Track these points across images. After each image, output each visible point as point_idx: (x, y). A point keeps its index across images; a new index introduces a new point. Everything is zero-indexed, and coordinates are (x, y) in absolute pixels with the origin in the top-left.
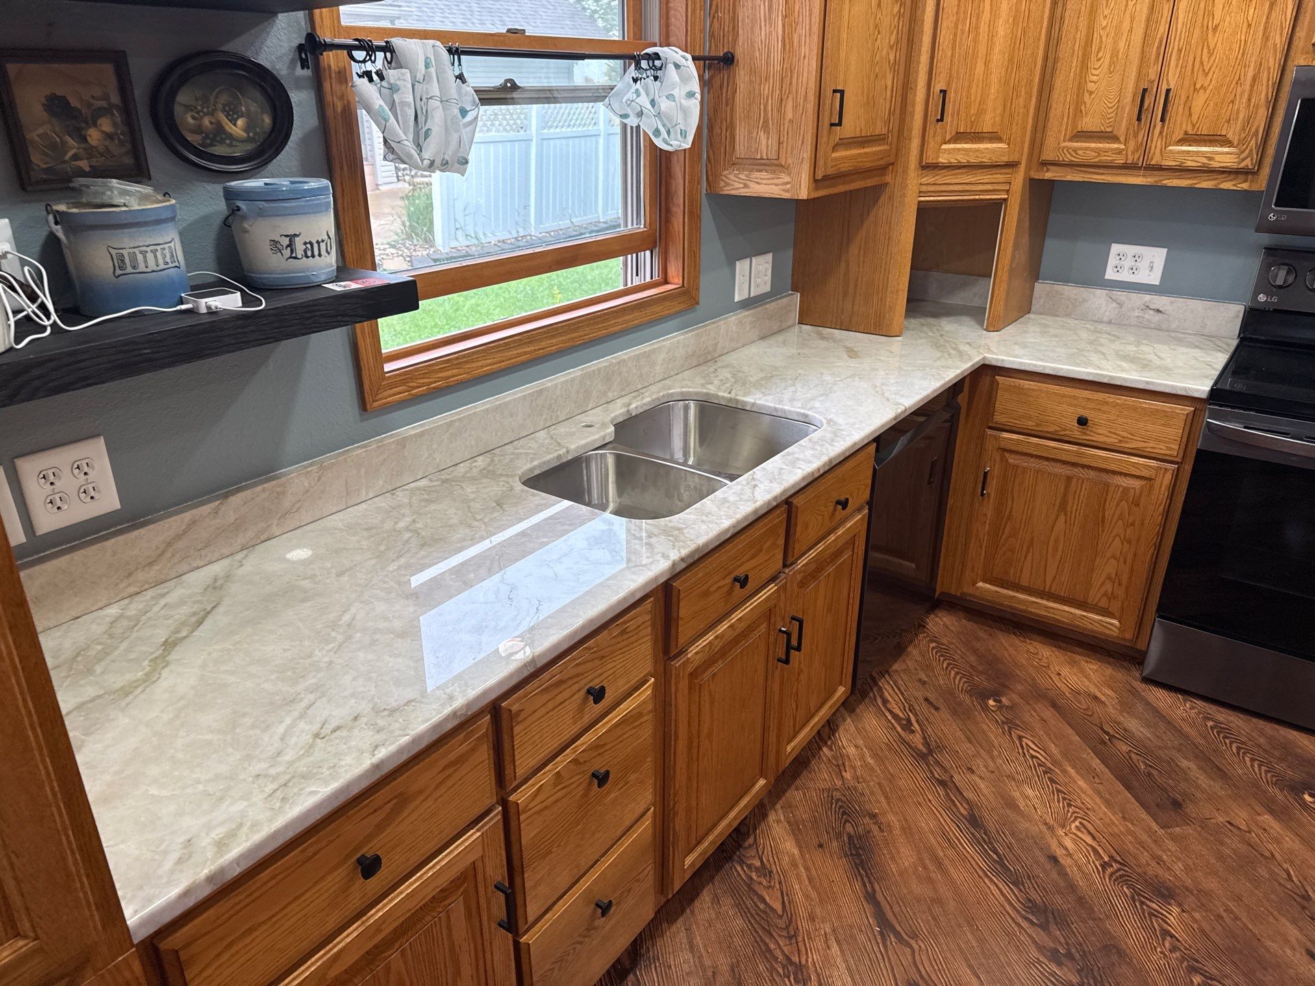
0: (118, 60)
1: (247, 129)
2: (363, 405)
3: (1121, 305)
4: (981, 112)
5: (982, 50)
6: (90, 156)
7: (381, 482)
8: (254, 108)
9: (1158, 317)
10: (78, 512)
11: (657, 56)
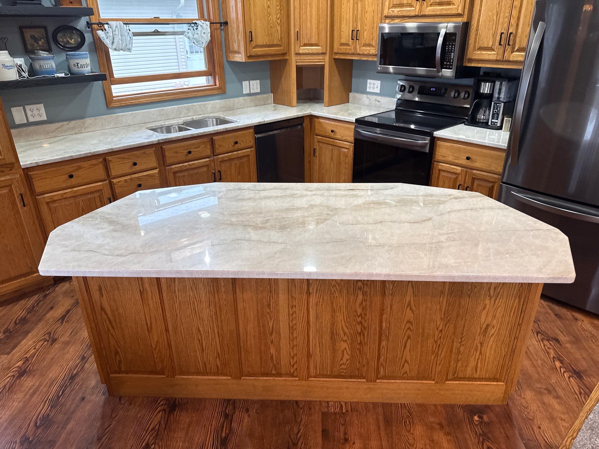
0: (45, 28)
1: (74, 42)
2: (107, 106)
3: (370, 99)
4: (311, 37)
5: (309, 19)
6: (39, 47)
7: (112, 125)
8: (76, 37)
9: (379, 103)
10: (37, 119)
11: (196, 23)
